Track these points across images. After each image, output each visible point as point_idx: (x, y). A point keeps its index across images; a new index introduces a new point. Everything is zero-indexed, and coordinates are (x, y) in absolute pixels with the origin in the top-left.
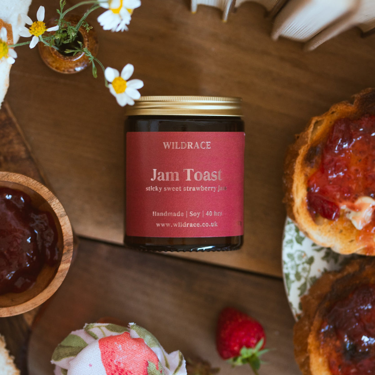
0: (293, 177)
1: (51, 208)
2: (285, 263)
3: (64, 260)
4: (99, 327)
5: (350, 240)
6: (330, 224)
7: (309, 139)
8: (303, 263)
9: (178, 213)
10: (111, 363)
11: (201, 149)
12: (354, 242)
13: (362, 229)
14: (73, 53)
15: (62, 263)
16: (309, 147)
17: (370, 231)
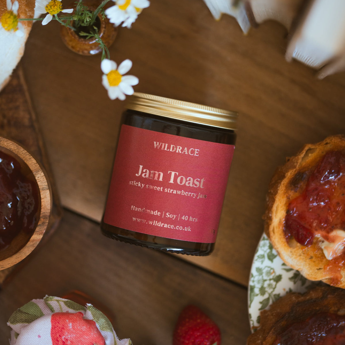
0: (276, 197)
1: (35, 179)
2: (252, 276)
3: (38, 232)
4: (58, 301)
5: (318, 268)
6: (302, 249)
7: (299, 164)
8: (270, 280)
9: (155, 212)
10: (59, 338)
11: (189, 155)
12: (322, 270)
13: (332, 260)
14: (87, 36)
15: (35, 233)
16: (296, 172)
17: (339, 263)
